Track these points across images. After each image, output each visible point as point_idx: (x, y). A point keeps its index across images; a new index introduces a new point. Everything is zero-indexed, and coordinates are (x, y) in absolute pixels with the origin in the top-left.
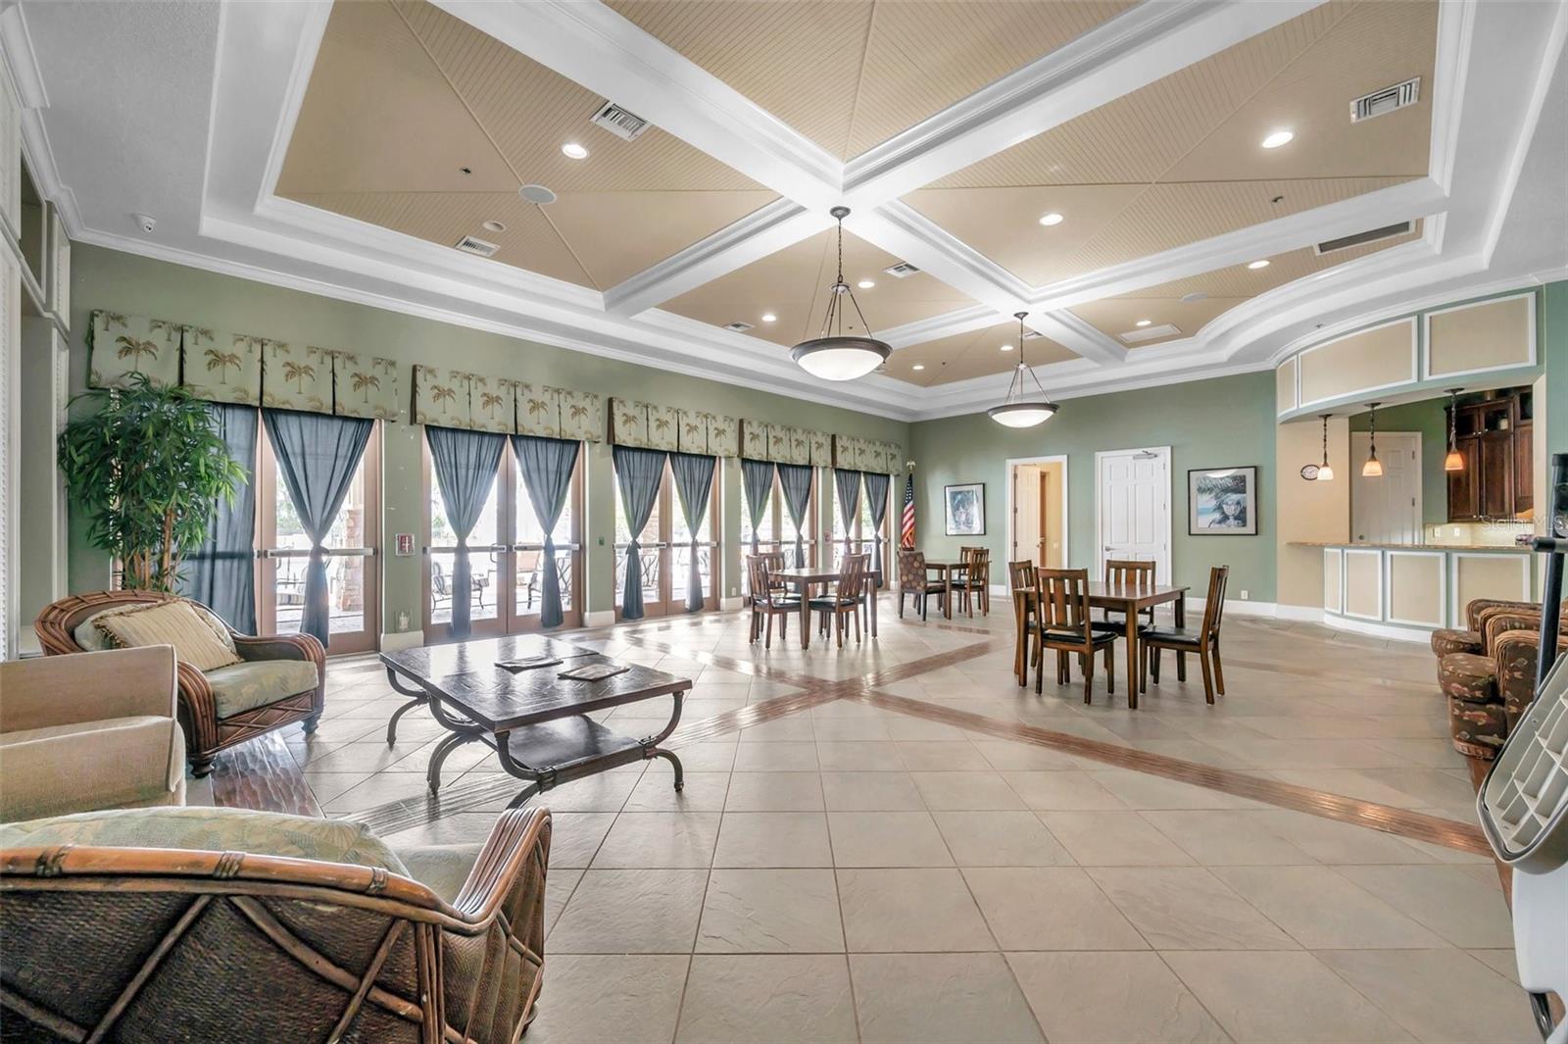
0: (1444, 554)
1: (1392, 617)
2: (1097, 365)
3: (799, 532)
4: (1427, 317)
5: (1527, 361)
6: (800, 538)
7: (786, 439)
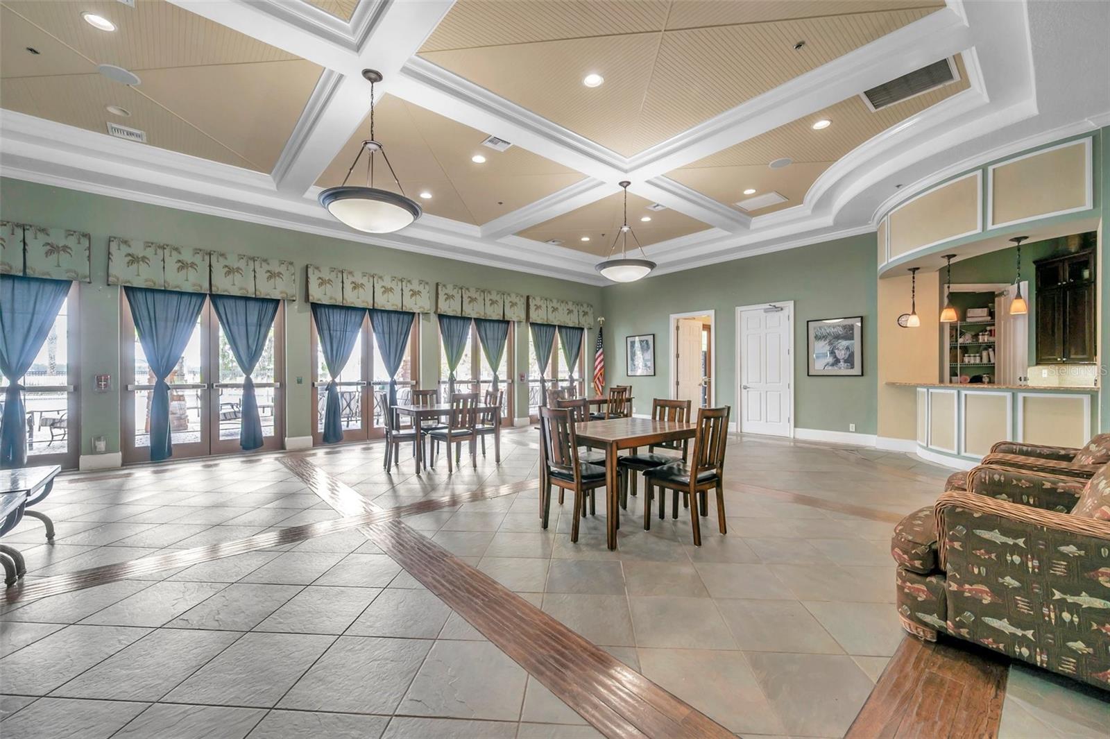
0: (1011, 393)
1: (965, 451)
2: (726, 233)
3: (495, 374)
4: (990, 169)
5: (1084, 205)
6: (496, 378)
7: (480, 299)
